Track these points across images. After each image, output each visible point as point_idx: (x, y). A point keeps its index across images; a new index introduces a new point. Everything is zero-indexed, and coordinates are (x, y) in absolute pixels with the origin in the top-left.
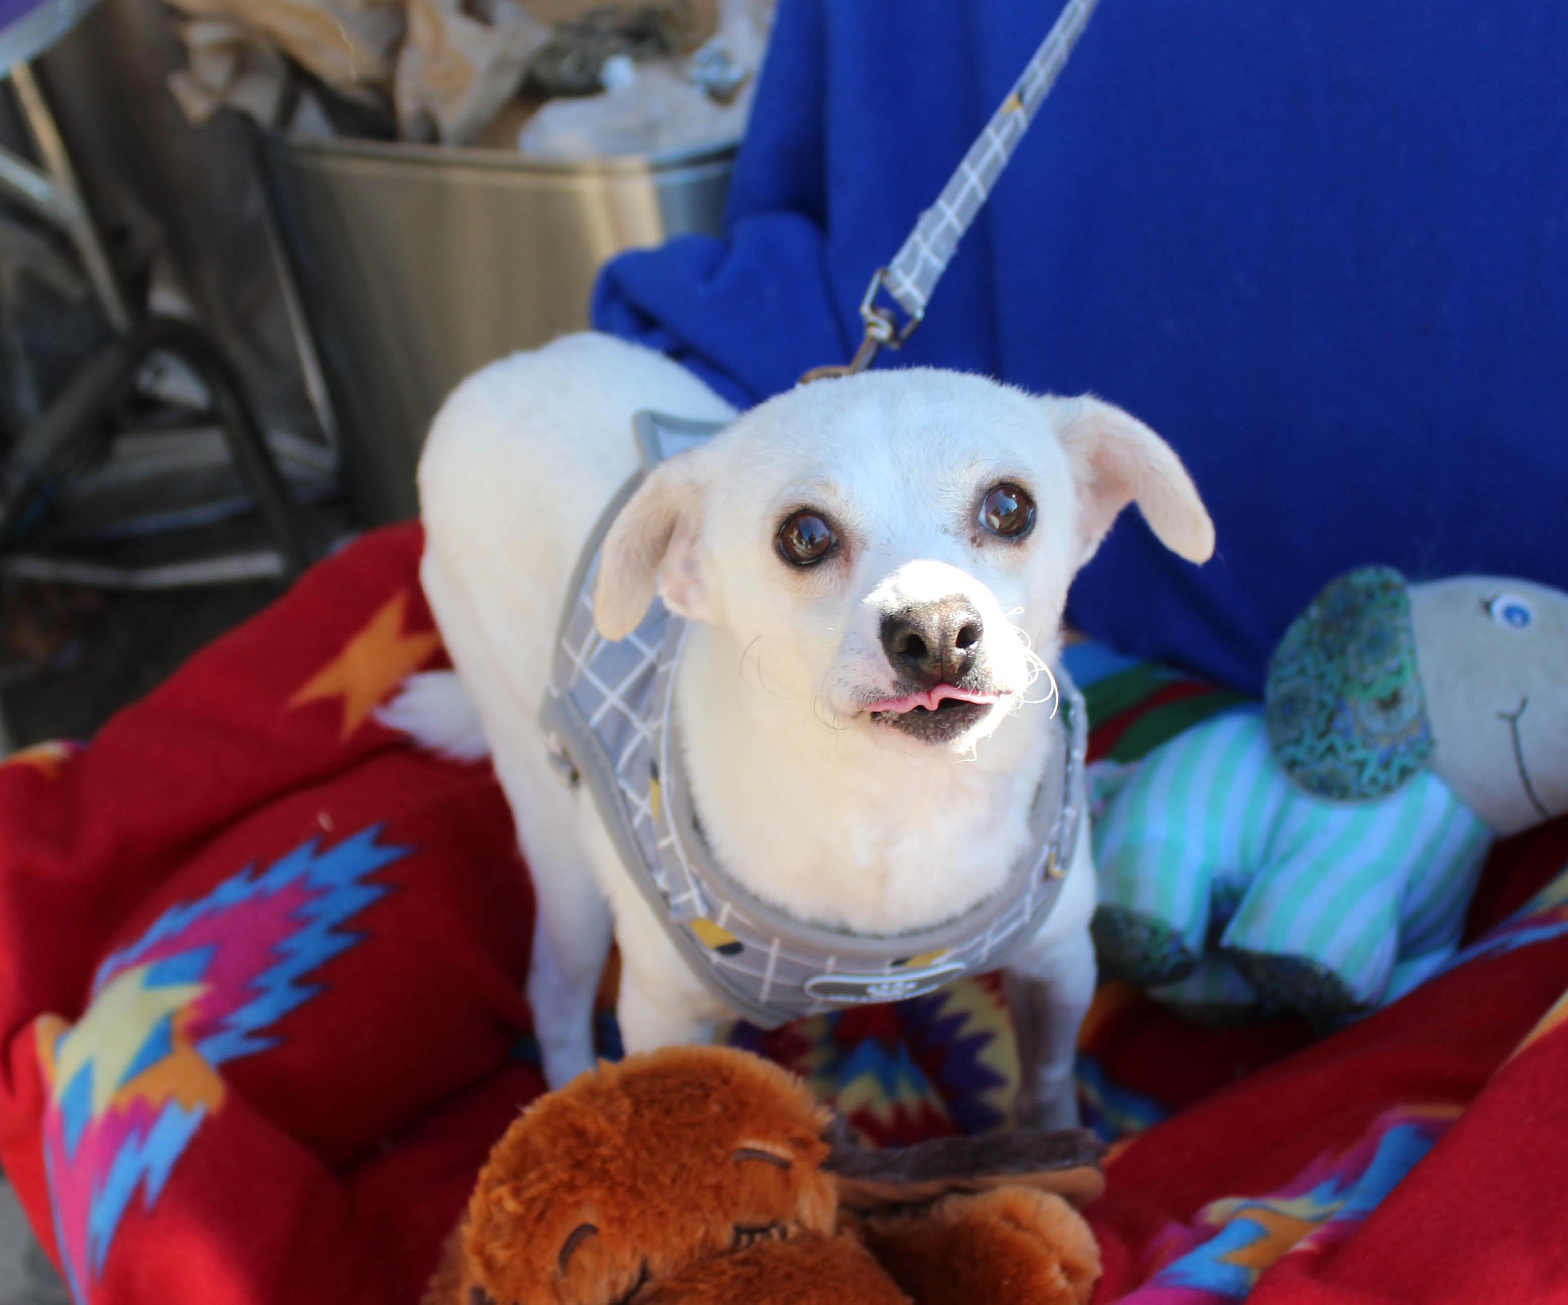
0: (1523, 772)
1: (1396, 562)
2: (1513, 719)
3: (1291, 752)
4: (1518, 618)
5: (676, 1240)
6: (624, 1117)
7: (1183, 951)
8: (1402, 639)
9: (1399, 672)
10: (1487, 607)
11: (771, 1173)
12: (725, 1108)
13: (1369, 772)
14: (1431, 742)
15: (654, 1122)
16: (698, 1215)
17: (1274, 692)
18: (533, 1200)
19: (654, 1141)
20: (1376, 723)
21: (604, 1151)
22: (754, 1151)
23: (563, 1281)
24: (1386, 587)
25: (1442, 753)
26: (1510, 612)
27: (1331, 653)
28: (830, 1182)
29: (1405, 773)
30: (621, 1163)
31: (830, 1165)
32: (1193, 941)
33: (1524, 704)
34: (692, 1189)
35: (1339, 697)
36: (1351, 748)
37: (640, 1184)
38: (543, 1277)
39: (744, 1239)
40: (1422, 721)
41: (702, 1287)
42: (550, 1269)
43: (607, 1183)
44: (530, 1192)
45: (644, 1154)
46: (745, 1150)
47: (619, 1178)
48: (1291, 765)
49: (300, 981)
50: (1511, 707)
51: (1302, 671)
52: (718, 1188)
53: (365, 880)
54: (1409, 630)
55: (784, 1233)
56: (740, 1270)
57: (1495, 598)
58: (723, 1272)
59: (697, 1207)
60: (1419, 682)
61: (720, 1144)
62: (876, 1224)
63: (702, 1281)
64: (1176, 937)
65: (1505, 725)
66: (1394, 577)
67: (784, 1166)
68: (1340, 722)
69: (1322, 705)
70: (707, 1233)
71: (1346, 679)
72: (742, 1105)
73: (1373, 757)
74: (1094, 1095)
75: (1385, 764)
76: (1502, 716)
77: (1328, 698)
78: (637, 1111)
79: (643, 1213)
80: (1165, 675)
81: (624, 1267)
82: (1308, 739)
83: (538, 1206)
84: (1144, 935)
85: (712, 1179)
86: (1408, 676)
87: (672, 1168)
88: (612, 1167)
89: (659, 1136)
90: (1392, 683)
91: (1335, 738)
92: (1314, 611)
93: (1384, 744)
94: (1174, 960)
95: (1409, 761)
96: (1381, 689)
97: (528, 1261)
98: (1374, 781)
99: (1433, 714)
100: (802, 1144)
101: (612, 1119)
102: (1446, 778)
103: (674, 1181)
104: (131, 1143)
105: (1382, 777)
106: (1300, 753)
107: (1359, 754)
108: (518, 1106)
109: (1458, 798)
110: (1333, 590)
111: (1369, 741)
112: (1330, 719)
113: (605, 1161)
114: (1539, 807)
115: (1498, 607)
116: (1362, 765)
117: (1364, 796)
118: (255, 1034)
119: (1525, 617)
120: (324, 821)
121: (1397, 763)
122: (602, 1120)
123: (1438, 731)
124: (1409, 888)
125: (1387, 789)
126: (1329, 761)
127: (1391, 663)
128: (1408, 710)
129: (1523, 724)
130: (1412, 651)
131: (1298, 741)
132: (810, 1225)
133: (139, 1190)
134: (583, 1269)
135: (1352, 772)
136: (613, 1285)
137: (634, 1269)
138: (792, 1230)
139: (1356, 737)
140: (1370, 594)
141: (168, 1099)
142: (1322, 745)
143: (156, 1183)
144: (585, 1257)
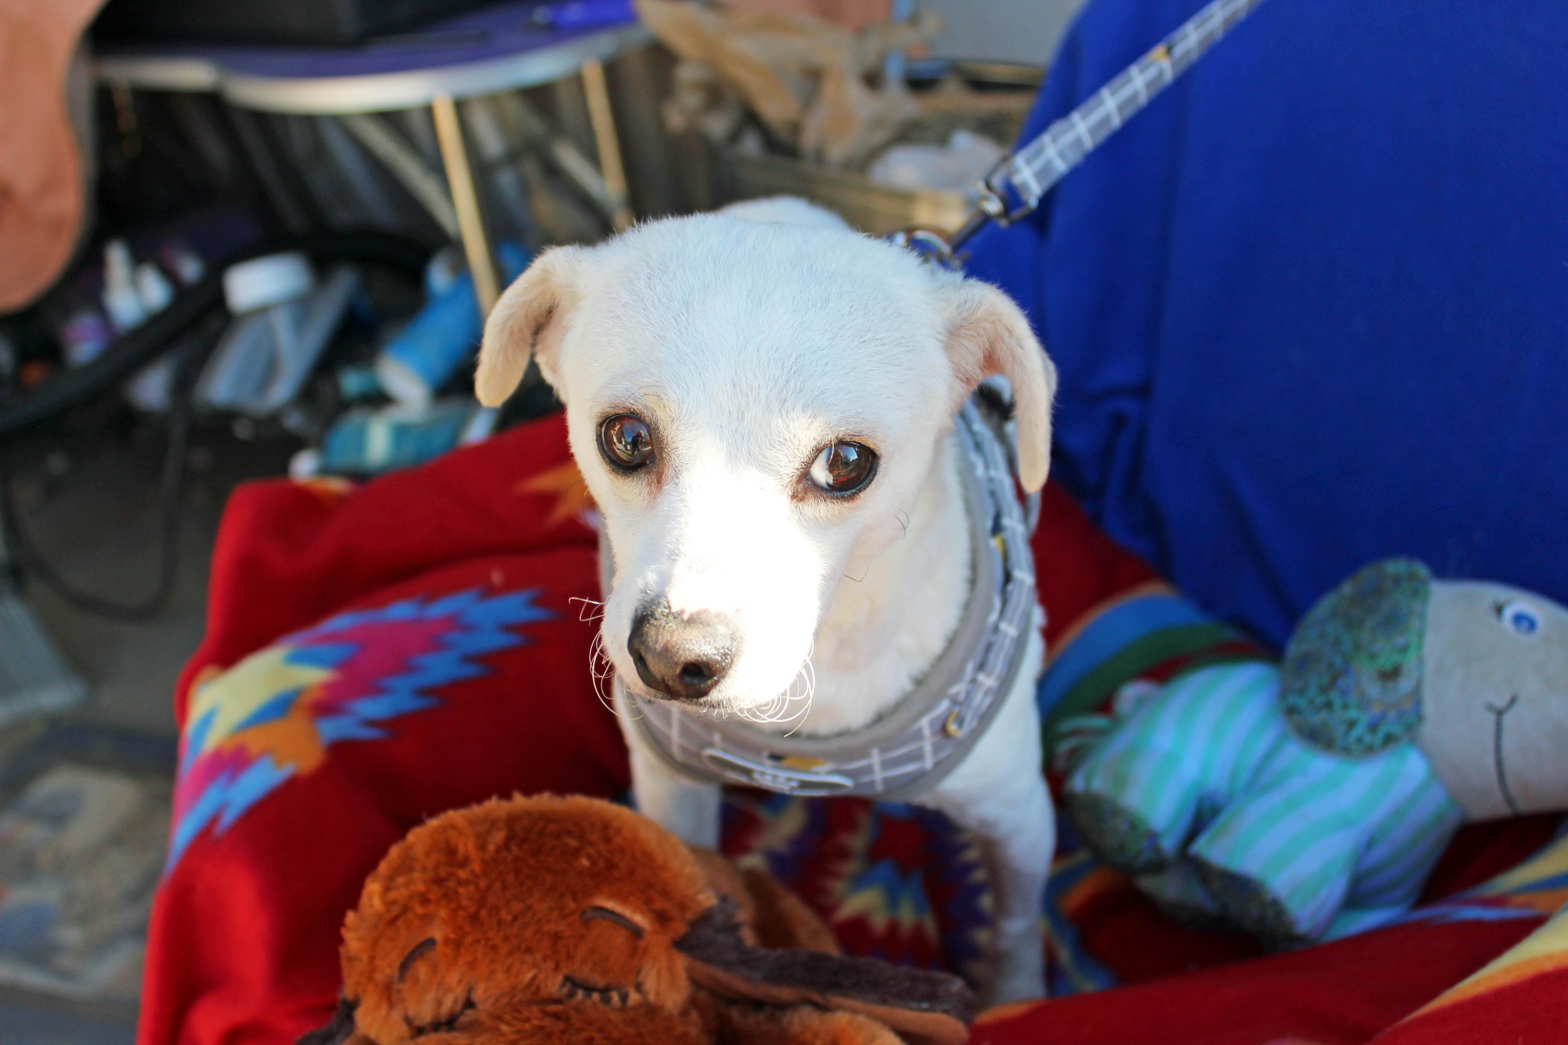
0: (1499, 763)
1: (1425, 557)
2: (1500, 713)
3: (1292, 699)
4: (1525, 624)
5: (500, 976)
6: (491, 847)
7: (1156, 849)
8: (1415, 623)
9: (1404, 649)
10: (1499, 610)
11: (620, 938)
12: (593, 863)
13: (1358, 731)
14: (1420, 717)
15: (516, 860)
16: (529, 958)
17: (1294, 649)
18: (394, 902)
19: (510, 878)
20: (1373, 690)
21: (462, 874)
22: (611, 912)
23: (397, 986)
24: (1412, 577)
25: (1427, 730)
26: (1519, 619)
27: (1352, 624)
28: (681, 961)
29: (1389, 740)
30: (471, 888)
31: (681, 944)
32: (1169, 844)
33: (1513, 701)
34: (529, 933)
35: (1347, 662)
36: (1346, 707)
37: (484, 913)
38: (379, 977)
39: (580, 994)
40: (1416, 696)
41: (504, 1028)
42: (388, 971)
43: (453, 905)
44: (393, 895)
45: (497, 886)
46: (601, 909)
47: (465, 902)
48: (1291, 711)
49: (424, 692)
50: (1501, 702)
51: (1323, 636)
52: (556, 937)
53: (509, 628)
54: (1422, 617)
55: (624, 998)
56: (547, 1022)
57: (1508, 602)
58: (528, 1020)
59: (529, 950)
60: (1421, 661)
61: (575, 898)
62: (735, 1014)
63: (508, 1023)
64: (1153, 837)
65: (1491, 718)
66: (1422, 570)
67: (636, 933)
68: (1343, 682)
69: (1331, 666)
70: (534, 978)
71: (1357, 647)
72: (611, 865)
73: (1364, 719)
74: (1065, 955)
75: (1373, 727)
76: (1490, 708)
77: (1338, 662)
78: (506, 845)
79: (476, 941)
80: (1230, 634)
81: (450, 990)
82: (1312, 691)
83: (396, 910)
84: (1123, 826)
85: (551, 927)
86: (1411, 657)
87: (517, 907)
88: (462, 890)
89: (517, 872)
90: (1396, 658)
91: (1335, 697)
92: (1347, 588)
93: (1375, 711)
94: (1147, 856)
95: (1396, 729)
96: (1386, 661)
97: (372, 958)
98: (1359, 740)
99: (1428, 694)
100: (662, 919)
101: (482, 847)
102: (1427, 754)
103: (515, 919)
104: (222, 780)
105: (1367, 739)
106: (1301, 702)
107: (1353, 714)
108: (424, 815)
109: (1434, 774)
110: (1367, 573)
111: (1364, 703)
112: (1334, 681)
113: (460, 882)
114: (1509, 800)
115: (1509, 613)
116: (1352, 724)
117: (1346, 751)
118: (371, 723)
119: (1532, 625)
120: (497, 577)
121: (1383, 730)
122: (471, 845)
123: (1429, 708)
124: (1370, 843)
125: (1369, 751)
126: (1324, 715)
127: (1401, 641)
128: (1405, 685)
129: (1508, 719)
130: (1421, 635)
131: (1302, 692)
132: (652, 997)
133: (214, 820)
134: (417, 980)
135: (1341, 729)
136: (439, 1003)
137: (459, 993)
138: (634, 997)
139: (1353, 698)
140: (1397, 581)
141: (265, 752)
142: (1320, 699)
143: (229, 818)
144: (422, 969)
